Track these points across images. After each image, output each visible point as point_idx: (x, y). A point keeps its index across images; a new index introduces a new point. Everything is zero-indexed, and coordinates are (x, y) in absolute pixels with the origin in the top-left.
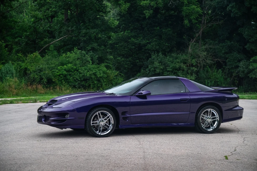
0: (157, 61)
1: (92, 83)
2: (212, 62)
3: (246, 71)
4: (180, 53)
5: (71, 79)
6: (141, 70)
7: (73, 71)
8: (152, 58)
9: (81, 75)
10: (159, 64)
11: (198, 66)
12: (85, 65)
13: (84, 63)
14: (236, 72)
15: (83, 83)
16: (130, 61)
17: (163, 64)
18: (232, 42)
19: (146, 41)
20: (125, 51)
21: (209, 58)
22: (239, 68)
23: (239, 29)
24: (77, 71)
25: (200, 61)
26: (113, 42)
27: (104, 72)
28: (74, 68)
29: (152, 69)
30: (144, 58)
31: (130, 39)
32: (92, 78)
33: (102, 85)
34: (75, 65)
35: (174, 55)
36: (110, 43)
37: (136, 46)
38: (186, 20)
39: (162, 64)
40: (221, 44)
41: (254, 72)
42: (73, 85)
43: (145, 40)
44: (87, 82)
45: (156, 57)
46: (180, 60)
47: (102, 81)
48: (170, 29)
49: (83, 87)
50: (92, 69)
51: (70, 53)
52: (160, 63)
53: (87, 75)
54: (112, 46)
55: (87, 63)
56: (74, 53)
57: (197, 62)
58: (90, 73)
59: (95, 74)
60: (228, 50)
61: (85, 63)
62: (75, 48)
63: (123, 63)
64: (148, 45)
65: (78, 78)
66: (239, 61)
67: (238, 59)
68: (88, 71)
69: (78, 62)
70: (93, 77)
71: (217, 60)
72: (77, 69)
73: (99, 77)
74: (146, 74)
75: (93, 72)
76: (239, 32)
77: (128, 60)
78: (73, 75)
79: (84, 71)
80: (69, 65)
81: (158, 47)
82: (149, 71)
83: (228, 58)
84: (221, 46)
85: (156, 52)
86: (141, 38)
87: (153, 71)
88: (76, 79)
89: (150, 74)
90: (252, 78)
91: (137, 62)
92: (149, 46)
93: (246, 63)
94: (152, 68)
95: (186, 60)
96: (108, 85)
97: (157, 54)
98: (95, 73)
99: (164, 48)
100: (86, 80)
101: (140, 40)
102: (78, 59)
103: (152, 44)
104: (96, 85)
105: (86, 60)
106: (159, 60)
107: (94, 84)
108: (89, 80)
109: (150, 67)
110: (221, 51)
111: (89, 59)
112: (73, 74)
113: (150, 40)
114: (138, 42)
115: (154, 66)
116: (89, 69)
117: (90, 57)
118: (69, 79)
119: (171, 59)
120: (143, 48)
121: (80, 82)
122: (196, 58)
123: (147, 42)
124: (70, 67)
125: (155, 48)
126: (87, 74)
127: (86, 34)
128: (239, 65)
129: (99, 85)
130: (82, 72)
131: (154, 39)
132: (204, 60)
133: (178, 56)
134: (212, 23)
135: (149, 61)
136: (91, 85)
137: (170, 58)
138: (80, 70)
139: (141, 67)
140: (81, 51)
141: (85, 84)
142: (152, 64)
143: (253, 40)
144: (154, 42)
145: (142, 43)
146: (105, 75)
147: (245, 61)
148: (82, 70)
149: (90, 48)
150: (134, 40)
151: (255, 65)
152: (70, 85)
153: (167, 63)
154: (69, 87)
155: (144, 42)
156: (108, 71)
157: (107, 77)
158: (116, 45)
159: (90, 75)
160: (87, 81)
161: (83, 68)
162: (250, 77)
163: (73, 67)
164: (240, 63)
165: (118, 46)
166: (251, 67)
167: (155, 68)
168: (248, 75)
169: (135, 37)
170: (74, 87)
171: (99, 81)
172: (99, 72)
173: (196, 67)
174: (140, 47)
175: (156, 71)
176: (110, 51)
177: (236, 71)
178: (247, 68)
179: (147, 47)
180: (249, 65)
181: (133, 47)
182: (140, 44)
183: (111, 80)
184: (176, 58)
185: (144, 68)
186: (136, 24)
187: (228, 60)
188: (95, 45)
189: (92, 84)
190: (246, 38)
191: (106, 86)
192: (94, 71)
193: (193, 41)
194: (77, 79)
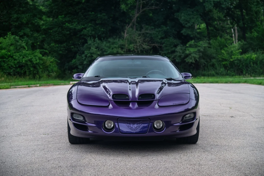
0: (94, 47)
1: (28, 69)
2: (148, 47)
3: (183, 56)
4: (116, 38)
5: (5, 65)
6: (76, 56)
7: (7, 57)
8: (89, 43)
9: (16, 62)
10: (95, 50)
11: (135, 51)
12: (20, 51)
13: (18, 49)
14: (172, 57)
15: (18, 70)
16: (64, 47)
17: (100, 49)
18: (168, 27)
19: (81, 26)
20: (59, 36)
21: (146, 43)
22: (176, 53)
23: (175, 14)
24: (12, 57)
25: (137, 46)
26: (47, 27)
27: (40, 59)
28: (8, 54)
29: (89, 55)
30: (79, 44)
31: (65, 24)
32: (27, 65)
33: (38, 72)
34: (9, 51)
35: (111, 40)
36: (44, 29)
37: (71, 31)
38: (122, 4)
39: (98, 50)
40: (157, 29)
41: (190, 56)
42: (7, 72)
43: (79, 25)
44: (22, 69)
45: (92, 42)
46: (117, 45)
47: (38, 67)
48: (105, 14)
49: (18, 74)
50: (27, 55)
51: (3, 38)
52: (97, 49)
53: (22, 62)
54: (46, 32)
55: (22, 49)
56: (8, 38)
57: (134, 48)
58: (26, 60)
59: (30, 61)
60: (164, 35)
61: (20, 48)
62: (8, 33)
63: (57, 49)
64: (84, 30)
65: (13, 64)
66: (176, 46)
67: (174, 44)
68: (23, 57)
69: (12, 48)
70: (29, 63)
71: (154, 45)
72: (12, 55)
73: (35, 63)
74: (82, 60)
75: (28, 59)
76: (175, 17)
77: (62, 45)
78: (7, 62)
79: (19, 57)
80: (3, 51)
81: (93, 32)
82: (85, 57)
83: (164, 43)
84: (157, 32)
85: (92, 37)
86: (76, 23)
87: (89, 56)
88: (10, 65)
89: (86, 59)
90: (188, 62)
91: (72, 48)
92: (85, 32)
93: (182, 48)
94: (88, 53)
95: (123, 45)
96: (44, 72)
97: (93, 40)
98: (31, 59)
99: (100, 33)
100: (21, 67)
101: (75, 25)
102: (12, 45)
103: (87, 29)
104: (32, 72)
105: (20, 45)
106: (96, 45)
107: (30, 71)
108: (24, 66)
109: (86, 52)
110: (158, 36)
111: (24, 44)
112: (7, 60)
113: (86, 25)
114: (74, 27)
115: (91, 51)
116: (24, 55)
117: (24, 42)
118: (3, 66)
119: (108, 45)
120: (78, 33)
121: (14, 69)
122: (133, 43)
123: (83, 28)
124: (4, 53)
125: (91, 33)
126: (22, 60)
127: (18, 18)
128: (176, 50)
129: (35, 72)
130: (17, 58)
131: (90, 24)
132: (141, 45)
133: (115, 41)
134: (148, 7)
135: (85, 46)
136: (27, 73)
137: (107, 43)
138: (14, 57)
139: (76, 53)
140: (15, 37)
141: (20, 71)
142: (89, 50)
143: (189, 25)
144: (89, 27)
145: (77, 28)
146: (41, 61)
147: (181, 46)
148: (17, 56)
149: (23, 34)
150: (68, 25)
151: (192, 50)
152: (4, 72)
153: (104, 48)
154: (3, 74)
155: (79, 27)
156: (43, 57)
157: (42, 64)
158: (49, 31)
159: (26, 61)
160: (23, 67)
161: (18, 54)
162: (187, 61)
163: (6, 53)
164: (177, 48)
165: (51, 31)
166: (187, 52)
167: (91, 54)
168: (185, 60)
169: (69, 22)
170: (9, 74)
171: (35, 67)
172: (35, 58)
173: (133, 52)
174: (75, 33)
175: (93, 57)
176: (44, 37)
177: (172, 55)
178: (183, 53)
179: (82, 33)
180: (185, 50)
181: (68, 32)
182: (75, 29)
183: (47, 67)
184: (113, 43)
185: (80, 54)
186: (70, 8)
187: (164, 45)
188: (27, 31)
189: (28, 71)
190: (182, 23)
191: (42, 72)
192: (30, 58)
193: (129, 26)
194: (12, 66)
